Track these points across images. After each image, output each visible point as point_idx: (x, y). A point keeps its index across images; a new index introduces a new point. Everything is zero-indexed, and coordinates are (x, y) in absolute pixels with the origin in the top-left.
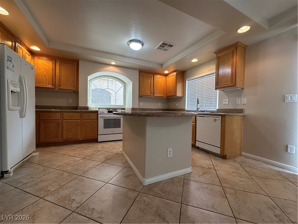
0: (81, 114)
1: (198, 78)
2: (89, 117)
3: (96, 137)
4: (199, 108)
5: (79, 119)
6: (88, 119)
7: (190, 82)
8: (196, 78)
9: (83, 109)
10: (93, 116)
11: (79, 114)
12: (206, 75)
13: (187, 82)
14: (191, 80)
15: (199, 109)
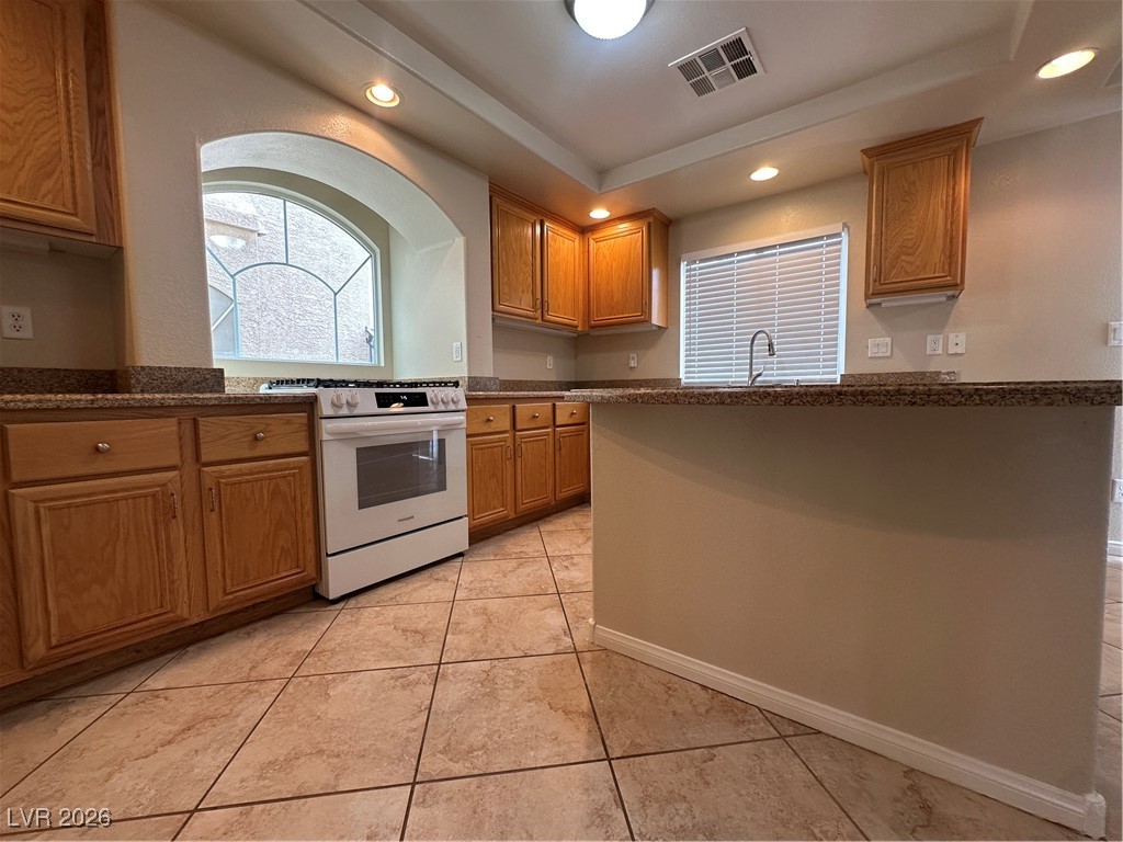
0: (187, 428)
1: (739, 253)
2: (256, 439)
3: (311, 571)
4: (759, 375)
5: (176, 460)
6: (248, 454)
7: (700, 268)
8: (732, 255)
9: (179, 387)
10: (283, 435)
11: (169, 426)
12: (781, 245)
13: (683, 266)
14: (702, 261)
15: (759, 379)
